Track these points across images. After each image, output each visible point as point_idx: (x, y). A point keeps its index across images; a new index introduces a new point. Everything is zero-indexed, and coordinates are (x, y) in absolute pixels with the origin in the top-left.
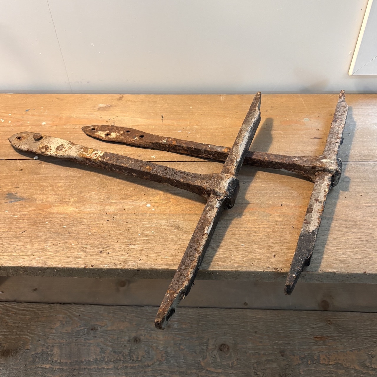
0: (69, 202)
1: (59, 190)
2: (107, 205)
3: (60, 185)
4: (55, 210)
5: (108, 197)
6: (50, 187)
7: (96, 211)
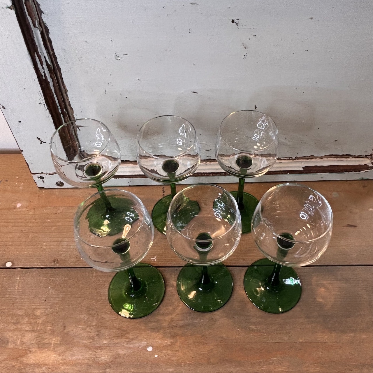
0: (50, 344)
1: (38, 322)
2: (97, 348)
3: (38, 312)
4: (32, 359)
5: (99, 335)
6: (26, 316)
7: (83, 360)
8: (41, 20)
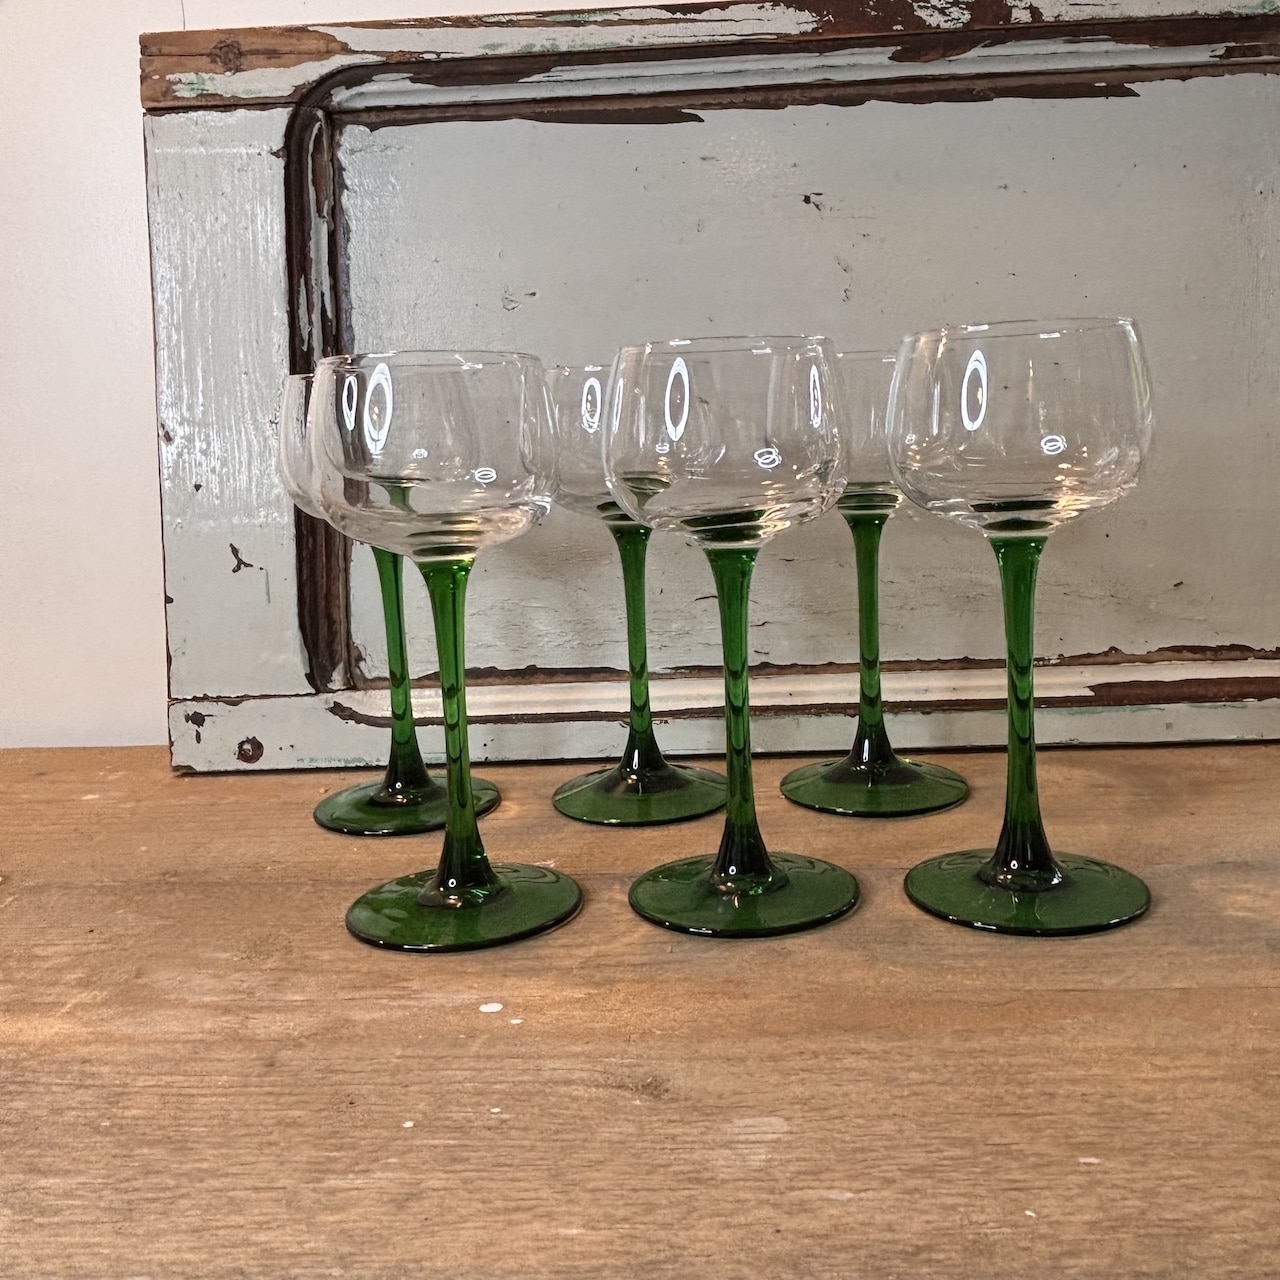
8: (338, 206)
